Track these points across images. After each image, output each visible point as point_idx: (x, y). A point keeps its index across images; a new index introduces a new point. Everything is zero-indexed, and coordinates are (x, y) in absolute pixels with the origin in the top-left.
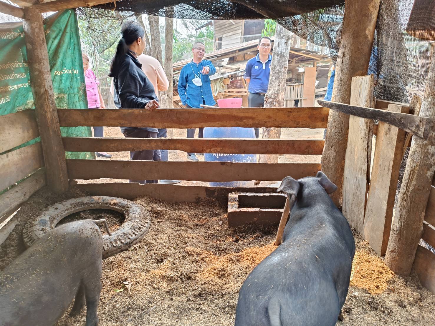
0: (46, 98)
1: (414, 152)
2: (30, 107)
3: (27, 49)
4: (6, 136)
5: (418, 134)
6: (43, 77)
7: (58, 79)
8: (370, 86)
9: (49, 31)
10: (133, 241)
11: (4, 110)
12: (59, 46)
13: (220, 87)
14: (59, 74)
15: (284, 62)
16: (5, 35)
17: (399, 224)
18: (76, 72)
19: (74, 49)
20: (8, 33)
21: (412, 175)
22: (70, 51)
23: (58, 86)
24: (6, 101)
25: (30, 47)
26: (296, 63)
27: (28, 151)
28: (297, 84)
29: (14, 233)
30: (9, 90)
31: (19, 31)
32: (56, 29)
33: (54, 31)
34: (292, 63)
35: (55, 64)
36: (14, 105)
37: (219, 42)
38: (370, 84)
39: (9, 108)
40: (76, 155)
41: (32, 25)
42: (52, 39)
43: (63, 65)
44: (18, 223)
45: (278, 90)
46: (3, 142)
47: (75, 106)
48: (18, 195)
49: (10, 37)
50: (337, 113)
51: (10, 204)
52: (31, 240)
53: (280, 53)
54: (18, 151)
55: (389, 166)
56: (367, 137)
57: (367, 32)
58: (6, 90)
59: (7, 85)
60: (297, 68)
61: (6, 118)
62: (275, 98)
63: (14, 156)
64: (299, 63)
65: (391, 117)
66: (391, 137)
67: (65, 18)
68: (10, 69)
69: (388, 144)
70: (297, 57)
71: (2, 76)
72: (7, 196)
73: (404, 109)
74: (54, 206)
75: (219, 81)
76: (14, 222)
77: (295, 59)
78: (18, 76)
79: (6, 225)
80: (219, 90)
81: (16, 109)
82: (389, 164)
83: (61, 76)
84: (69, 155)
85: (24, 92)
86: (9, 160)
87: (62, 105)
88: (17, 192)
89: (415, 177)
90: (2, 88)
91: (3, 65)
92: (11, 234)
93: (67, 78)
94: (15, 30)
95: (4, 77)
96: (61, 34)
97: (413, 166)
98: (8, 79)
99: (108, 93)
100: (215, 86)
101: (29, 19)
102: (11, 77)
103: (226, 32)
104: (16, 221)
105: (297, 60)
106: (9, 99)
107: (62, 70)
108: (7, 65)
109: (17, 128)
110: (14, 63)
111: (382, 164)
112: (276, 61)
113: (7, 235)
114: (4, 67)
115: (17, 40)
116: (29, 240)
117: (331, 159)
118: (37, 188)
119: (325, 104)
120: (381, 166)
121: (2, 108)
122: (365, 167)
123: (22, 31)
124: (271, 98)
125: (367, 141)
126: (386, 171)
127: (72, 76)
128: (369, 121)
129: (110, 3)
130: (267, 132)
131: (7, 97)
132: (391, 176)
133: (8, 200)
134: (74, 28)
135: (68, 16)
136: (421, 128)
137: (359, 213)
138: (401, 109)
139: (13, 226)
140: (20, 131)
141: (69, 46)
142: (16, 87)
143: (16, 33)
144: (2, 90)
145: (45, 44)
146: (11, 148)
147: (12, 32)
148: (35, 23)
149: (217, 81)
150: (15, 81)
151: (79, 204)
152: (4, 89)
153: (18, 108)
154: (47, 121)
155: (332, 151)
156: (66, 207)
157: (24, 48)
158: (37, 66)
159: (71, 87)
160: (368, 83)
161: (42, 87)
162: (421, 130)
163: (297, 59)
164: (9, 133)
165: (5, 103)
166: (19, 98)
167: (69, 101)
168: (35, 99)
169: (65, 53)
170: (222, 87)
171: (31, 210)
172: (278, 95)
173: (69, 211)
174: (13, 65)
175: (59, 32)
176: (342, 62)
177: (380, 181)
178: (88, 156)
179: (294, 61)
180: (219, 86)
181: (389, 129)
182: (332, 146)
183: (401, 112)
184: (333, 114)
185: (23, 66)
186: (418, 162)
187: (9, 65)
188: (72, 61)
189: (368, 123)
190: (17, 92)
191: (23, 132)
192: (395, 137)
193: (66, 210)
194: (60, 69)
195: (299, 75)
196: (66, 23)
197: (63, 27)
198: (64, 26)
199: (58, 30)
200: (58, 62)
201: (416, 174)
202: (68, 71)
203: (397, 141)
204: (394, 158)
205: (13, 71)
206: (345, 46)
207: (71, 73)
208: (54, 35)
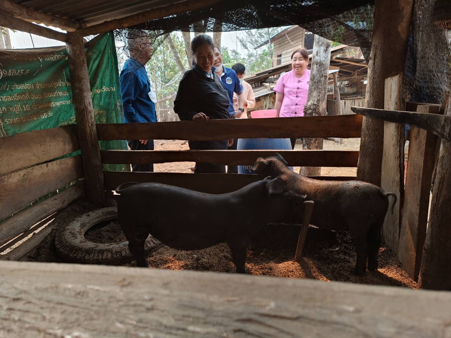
0: (86, 113)
1: (443, 157)
2: (73, 123)
3: (70, 70)
4: (46, 148)
5: (444, 135)
6: (83, 94)
7: (98, 96)
8: (398, 87)
9: (91, 53)
10: (152, 249)
11: (47, 124)
12: (99, 66)
13: (270, 103)
14: (98, 92)
15: (324, 70)
16: (48, 57)
17: (431, 241)
18: (114, 89)
19: (112, 69)
20: (51, 55)
21: (442, 184)
22: (109, 71)
23: (98, 103)
24: (48, 116)
25: (72, 67)
26: (358, 75)
27: (69, 162)
28: (359, 97)
29: (49, 236)
30: (52, 106)
31: (62, 54)
32: (96, 51)
33: (95, 53)
34: (354, 75)
35: (95, 83)
36: (58, 121)
37: (279, 58)
38: (399, 85)
39: (52, 123)
40: (113, 167)
41: (73, 48)
42: (93, 60)
43: (102, 84)
44: (55, 228)
45: (318, 100)
46: (43, 152)
47: (112, 122)
48: (57, 202)
49: (53, 59)
50: (370, 120)
51: (48, 210)
52: (60, 243)
53: (319, 61)
54: (58, 161)
55: (419, 174)
56: (399, 144)
57: (400, 29)
58: (48, 106)
59: (50, 102)
60: (362, 81)
61: (48, 131)
62: (315, 109)
63: (54, 166)
64: (362, 75)
65: (418, 119)
66: (420, 142)
67: (104, 40)
68: (54, 88)
69: (418, 150)
70: (359, 69)
71: (46, 94)
72: (46, 203)
73: (432, 110)
74: (87, 214)
75: (269, 97)
76: (51, 227)
77: (357, 71)
78: (61, 94)
79: (43, 229)
80: (269, 106)
81: (61, 124)
82: (419, 173)
83: (101, 93)
84: (108, 167)
85: (67, 109)
86: (49, 169)
87: (102, 121)
88: (56, 199)
89: (445, 187)
90: (45, 105)
91: (47, 84)
92: (46, 238)
93: (106, 96)
94: (58, 52)
95: (47, 95)
96: (100, 55)
97: (443, 173)
98: (51, 96)
99: (167, 115)
100: (265, 103)
101: (71, 43)
102: (53, 95)
103: (285, 49)
104: (53, 226)
105: (359, 72)
106: (51, 114)
107: (101, 88)
108: (51, 84)
109: (58, 141)
110: (57, 82)
111: (413, 173)
112: (315, 70)
113: (43, 238)
114: (48, 86)
115: (61, 62)
116: (59, 243)
117: (366, 171)
118: (76, 197)
119: (358, 110)
120: (412, 176)
121: (45, 122)
122: (398, 178)
123: (66, 54)
124: (310, 109)
125: (399, 148)
126: (417, 181)
127: (110, 94)
128: (400, 125)
129: (141, 23)
130: (307, 146)
131: (49, 112)
132: (422, 186)
133: (46, 206)
134: (112, 49)
135: (106, 38)
136: (446, 128)
137: (395, 231)
138: (428, 108)
139: (49, 230)
140: (62, 144)
141: (108, 66)
142: (58, 104)
143: (59, 55)
144: (45, 106)
145: (86, 65)
146: (52, 158)
147: (55, 54)
148: (76, 46)
149: (267, 97)
150: (58, 98)
151: (109, 213)
152: (47, 106)
153: (62, 123)
154: (86, 135)
155: (367, 162)
156: (97, 215)
157: (68, 70)
158: (77, 85)
159: (109, 104)
160: (397, 84)
161: (82, 104)
162: (446, 130)
163: (359, 70)
164: (50, 145)
165: (47, 118)
166: (62, 114)
167: (107, 117)
168: (76, 115)
169: (105, 72)
170: (271, 104)
171: (68, 217)
172: (318, 106)
173: (100, 219)
174: (56, 84)
175: (99, 54)
176: (374, 64)
177: (412, 192)
178: (123, 169)
179: (356, 73)
180: (269, 101)
181: (418, 133)
182: (367, 157)
183: (429, 113)
184: (366, 121)
185: (66, 85)
186: (448, 169)
187: (52, 84)
188: (111, 79)
189: (399, 128)
190: (60, 109)
191: (65, 144)
192: (424, 142)
193: (98, 217)
194: (99, 87)
195: (361, 88)
196: (105, 45)
197: (102, 49)
198: (104, 47)
199: (99, 51)
200: (98, 81)
201: (445, 183)
202: (107, 89)
203: (426, 146)
204: (424, 165)
205: (56, 89)
206: (376, 46)
207: (110, 91)
208: (94, 57)
